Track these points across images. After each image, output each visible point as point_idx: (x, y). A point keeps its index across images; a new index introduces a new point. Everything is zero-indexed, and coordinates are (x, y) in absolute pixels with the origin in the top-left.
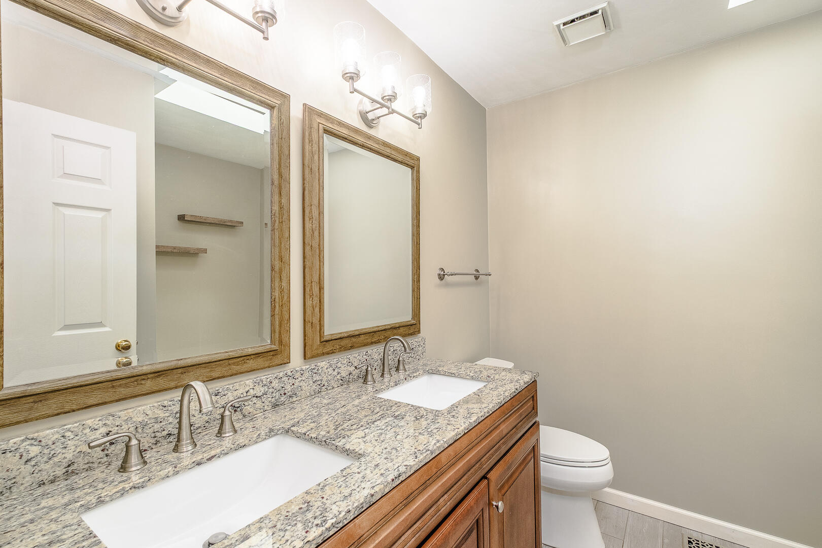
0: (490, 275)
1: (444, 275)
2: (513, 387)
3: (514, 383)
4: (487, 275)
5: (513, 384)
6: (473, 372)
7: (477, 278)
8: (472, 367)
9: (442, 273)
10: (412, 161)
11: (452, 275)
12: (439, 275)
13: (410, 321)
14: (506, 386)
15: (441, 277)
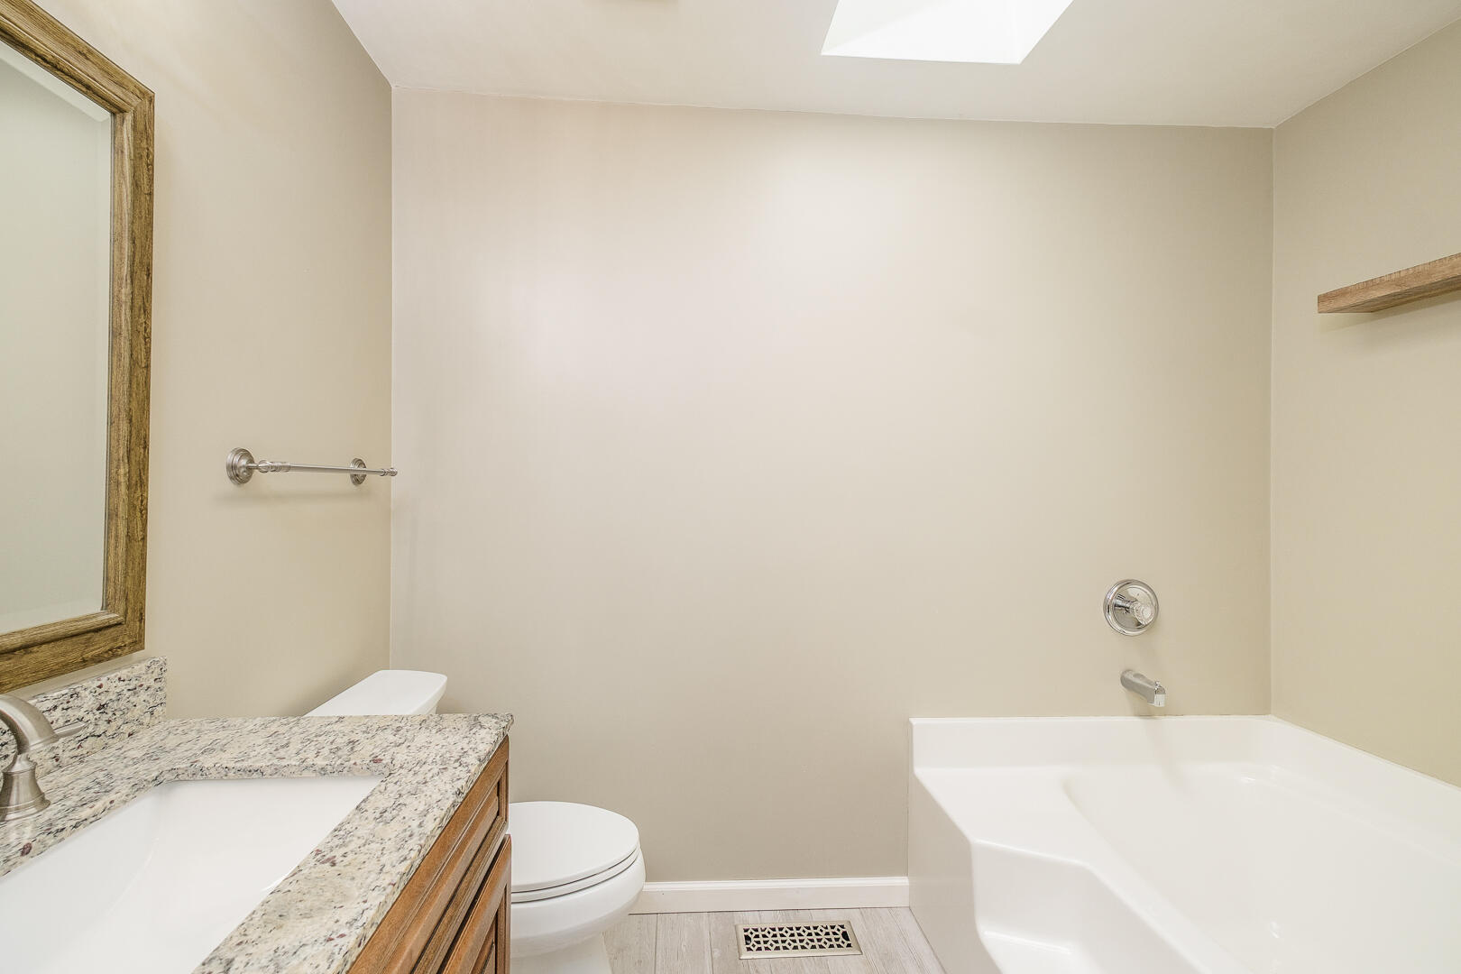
0: (393, 474)
1: (250, 470)
2: (448, 787)
3: (451, 771)
4: (384, 474)
5: (446, 776)
6: (325, 752)
7: (358, 480)
8: (326, 733)
9: (244, 462)
10: (119, 91)
11: (276, 469)
12: (232, 467)
13: (95, 616)
14: (429, 789)
15: (239, 475)
